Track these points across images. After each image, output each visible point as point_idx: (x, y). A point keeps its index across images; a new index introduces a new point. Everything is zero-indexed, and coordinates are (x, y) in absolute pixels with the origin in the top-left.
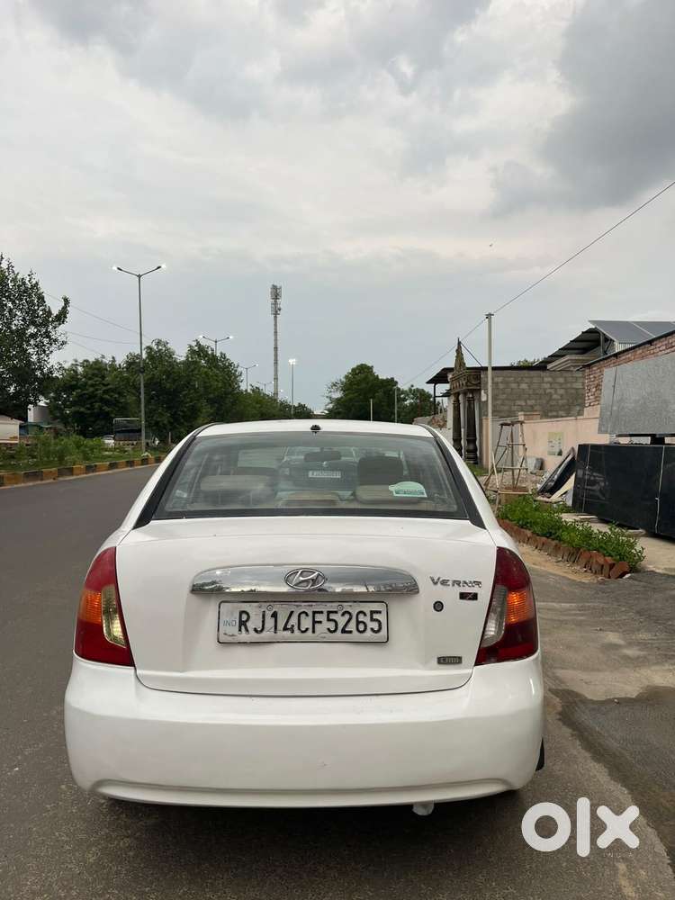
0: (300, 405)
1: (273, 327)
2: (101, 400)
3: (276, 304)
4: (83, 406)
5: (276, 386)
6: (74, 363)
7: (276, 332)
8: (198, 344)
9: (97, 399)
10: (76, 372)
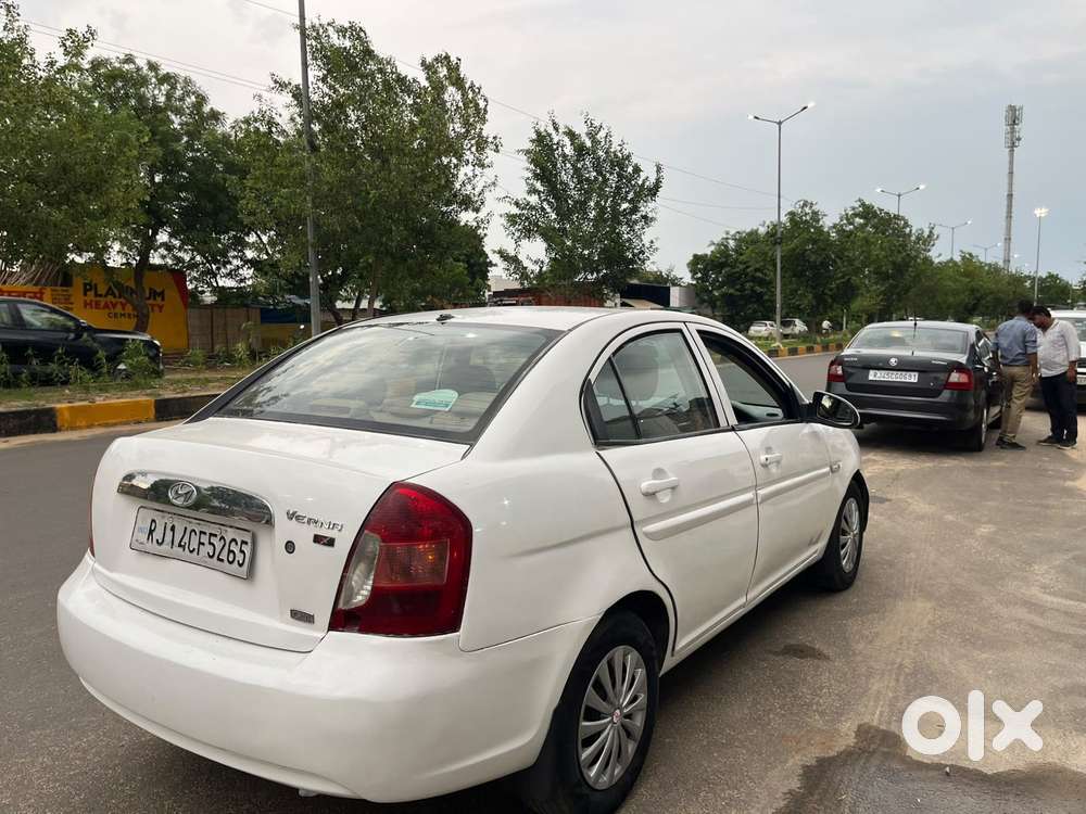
0: (1051, 276)
1: (1007, 166)
2: (754, 279)
3: (1013, 131)
4: (733, 287)
5: (1008, 250)
6: (725, 236)
7: (1011, 173)
8: (863, 205)
9: (748, 278)
10: (726, 246)
